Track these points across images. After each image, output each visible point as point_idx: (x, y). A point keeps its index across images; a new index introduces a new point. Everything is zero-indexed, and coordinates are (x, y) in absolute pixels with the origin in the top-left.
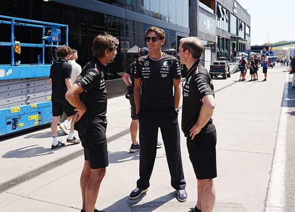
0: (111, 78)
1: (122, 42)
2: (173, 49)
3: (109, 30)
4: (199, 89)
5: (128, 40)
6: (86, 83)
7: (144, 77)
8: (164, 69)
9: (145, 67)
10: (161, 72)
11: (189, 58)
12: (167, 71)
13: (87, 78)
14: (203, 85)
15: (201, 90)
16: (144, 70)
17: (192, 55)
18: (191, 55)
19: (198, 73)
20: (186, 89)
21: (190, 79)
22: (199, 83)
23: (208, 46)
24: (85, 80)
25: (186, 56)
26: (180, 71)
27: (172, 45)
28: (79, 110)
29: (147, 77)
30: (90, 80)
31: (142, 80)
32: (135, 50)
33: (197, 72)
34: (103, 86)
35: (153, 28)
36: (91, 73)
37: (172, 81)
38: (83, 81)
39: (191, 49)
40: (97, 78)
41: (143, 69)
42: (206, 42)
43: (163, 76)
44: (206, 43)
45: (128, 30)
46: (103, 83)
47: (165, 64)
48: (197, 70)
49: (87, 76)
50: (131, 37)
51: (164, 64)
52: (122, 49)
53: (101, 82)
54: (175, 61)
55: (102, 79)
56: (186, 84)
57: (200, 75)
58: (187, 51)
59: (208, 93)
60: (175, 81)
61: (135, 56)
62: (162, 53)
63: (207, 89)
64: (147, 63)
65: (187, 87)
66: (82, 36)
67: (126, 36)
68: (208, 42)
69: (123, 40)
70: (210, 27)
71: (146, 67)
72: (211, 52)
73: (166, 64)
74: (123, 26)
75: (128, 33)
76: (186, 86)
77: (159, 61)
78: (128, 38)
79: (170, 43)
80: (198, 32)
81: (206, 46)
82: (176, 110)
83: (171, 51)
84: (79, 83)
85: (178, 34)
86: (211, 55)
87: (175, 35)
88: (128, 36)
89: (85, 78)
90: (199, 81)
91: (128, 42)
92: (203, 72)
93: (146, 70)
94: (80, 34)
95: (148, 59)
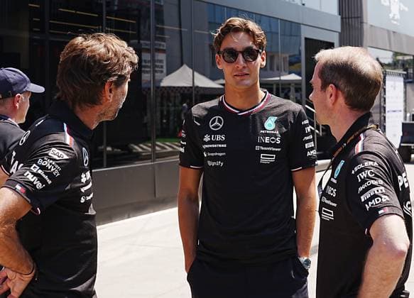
0: (113, 160)
1: (146, 56)
2: (293, 77)
3: (109, 24)
4: (363, 199)
5: (163, 51)
6: (39, 185)
7: (210, 163)
8: (267, 140)
9: (211, 133)
10: (257, 148)
11: (337, 107)
12: (275, 145)
13: (42, 168)
14: (373, 186)
15: (367, 201)
16: (210, 142)
17: (346, 98)
18: (341, 100)
19: (360, 151)
20: (329, 198)
21: (339, 168)
22: (364, 181)
23: (394, 65)
24: (35, 174)
25: (330, 101)
26: (311, 144)
27: (291, 64)
28: (10, 274)
29: (219, 163)
30: (50, 175)
31: (201, 171)
32: (182, 78)
33: (359, 148)
34: (88, 193)
35: (237, 21)
36: (55, 153)
37: (290, 175)
38: (30, 177)
39: (342, 84)
40: (71, 169)
41: (207, 138)
42: (391, 54)
43: (265, 159)
44: (387, 58)
45: (162, 22)
46: (87, 183)
47: (270, 124)
48: (360, 143)
49: (40, 161)
50: (170, 42)
51: (266, 125)
52: (146, 77)
53: (84, 180)
54: (299, 117)
55: (85, 171)
56: (330, 183)
57: (365, 156)
58: (331, 89)
59: (387, 210)
60: (298, 174)
61: (182, 95)
62: (261, 93)
63: (385, 199)
64: (217, 123)
65: (332, 192)
66: (31, 41)
67: (157, 39)
68: (396, 54)
69: (148, 51)
70: (401, 12)
71: (216, 133)
72: (405, 84)
73: (273, 126)
74: (148, 10)
75: (162, 31)
76: (330, 189)
77: (254, 116)
78: (164, 45)
79: (283, 56)
80: (365, 27)
81: (389, 65)
82: (303, 259)
83: (289, 83)
84: (18, 187)
85: (306, 33)
86: (405, 93)
87: (299, 36)
88: (163, 40)
89: (35, 168)
90: (363, 175)
91: (162, 56)
92: (374, 148)
93: (214, 141)
94: (26, 35)
95: (220, 110)
